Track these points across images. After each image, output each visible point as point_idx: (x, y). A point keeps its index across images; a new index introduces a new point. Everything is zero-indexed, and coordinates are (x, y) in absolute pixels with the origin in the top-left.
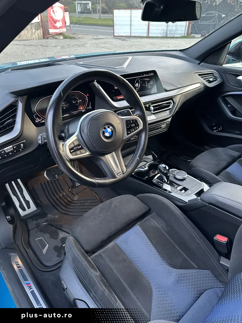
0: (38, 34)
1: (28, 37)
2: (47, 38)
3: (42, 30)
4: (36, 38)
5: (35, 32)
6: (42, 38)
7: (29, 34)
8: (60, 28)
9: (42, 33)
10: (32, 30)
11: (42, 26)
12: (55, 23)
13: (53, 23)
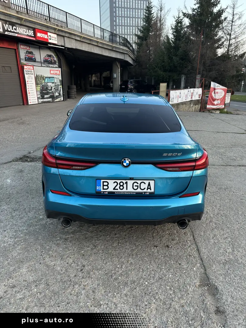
0: (195, 108)
1: (185, 109)
2: (204, 111)
3: (200, 106)
4: (192, 111)
5: (193, 106)
6: (199, 111)
7: (186, 108)
8: (217, 105)
9: (199, 108)
10: (190, 105)
11: (201, 103)
12: (214, 101)
13: (212, 101)
